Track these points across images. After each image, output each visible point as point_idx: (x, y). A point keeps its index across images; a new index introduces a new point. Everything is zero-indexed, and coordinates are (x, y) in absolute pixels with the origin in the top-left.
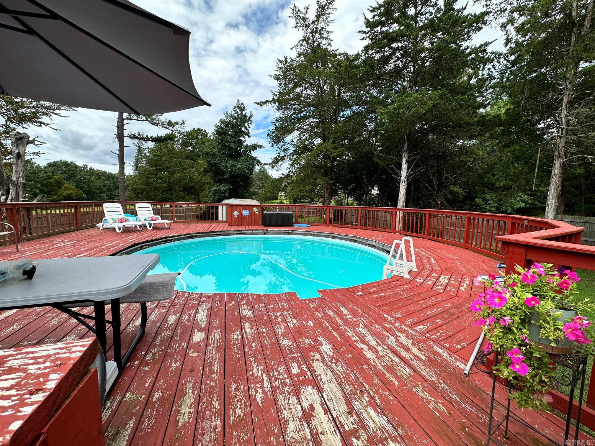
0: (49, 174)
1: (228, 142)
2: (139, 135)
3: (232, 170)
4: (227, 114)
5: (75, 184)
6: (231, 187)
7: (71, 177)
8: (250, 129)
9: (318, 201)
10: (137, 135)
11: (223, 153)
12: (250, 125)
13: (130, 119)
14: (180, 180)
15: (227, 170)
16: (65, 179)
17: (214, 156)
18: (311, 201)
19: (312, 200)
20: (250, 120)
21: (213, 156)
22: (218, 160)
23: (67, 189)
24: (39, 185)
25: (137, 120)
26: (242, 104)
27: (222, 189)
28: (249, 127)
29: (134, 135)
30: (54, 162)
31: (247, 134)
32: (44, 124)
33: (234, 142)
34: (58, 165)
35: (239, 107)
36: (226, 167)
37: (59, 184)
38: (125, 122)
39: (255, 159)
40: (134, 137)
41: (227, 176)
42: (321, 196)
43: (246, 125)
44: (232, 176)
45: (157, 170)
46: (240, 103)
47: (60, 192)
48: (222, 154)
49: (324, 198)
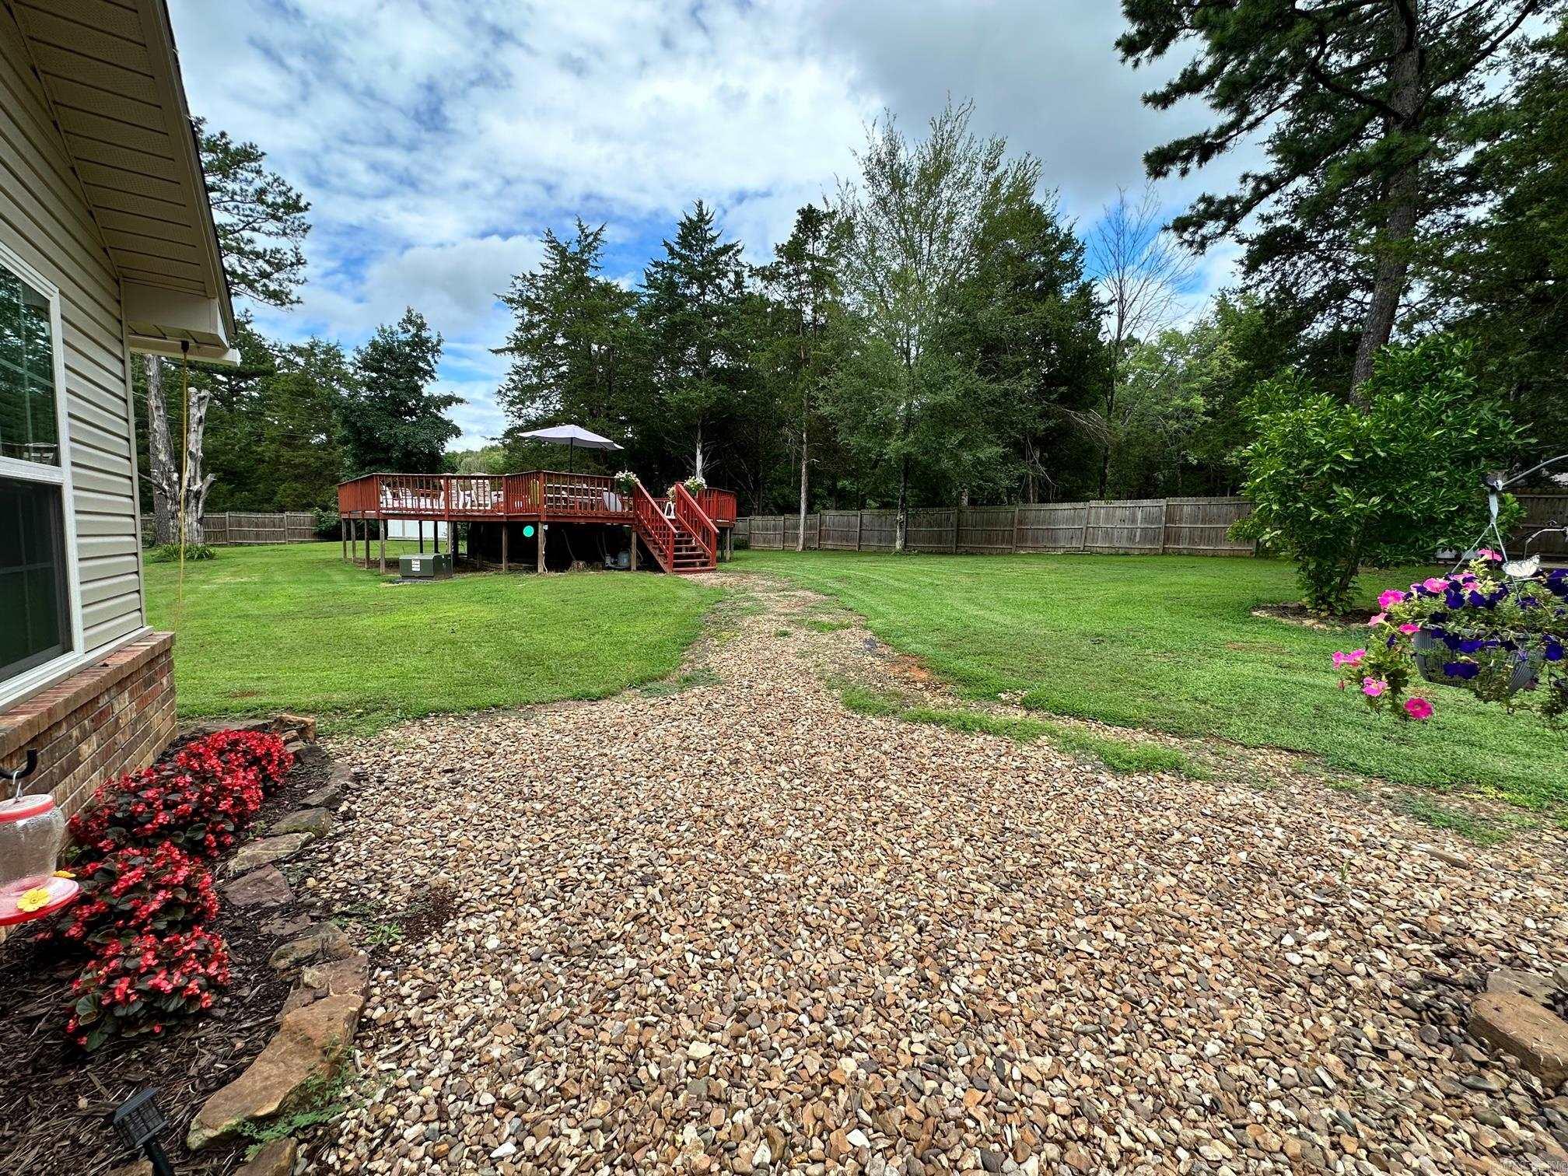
8: (435, 366)
12: (437, 358)
20: (438, 350)
26: (420, 317)
28: (435, 361)
31: (430, 374)
33: (406, 389)
39: (448, 423)
43: (429, 357)
46: (415, 315)
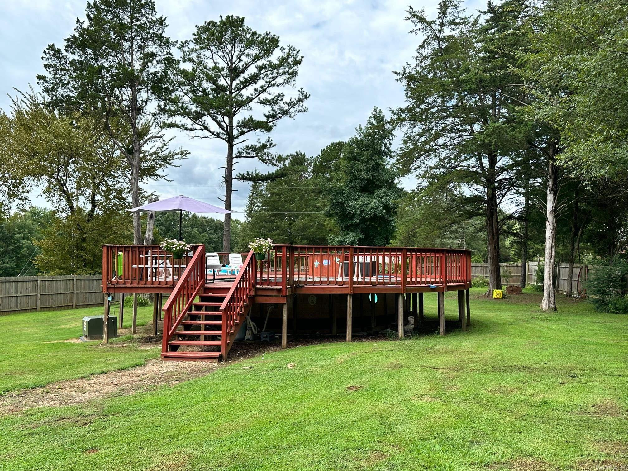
1: (359, 171)
2: (248, 174)
3: (362, 212)
4: (361, 129)
6: (362, 236)
7: (168, 230)
10: (245, 175)
11: (352, 187)
12: (391, 141)
13: (240, 157)
14: (304, 228)
15: (356, 211)
16: (161, 234)
17: (339, 192)
20: (392, 134)
21: (337, 193)
22: (344, 197)
25: (247, 157)
26: (381, 112)
27: (348, 239)
28: (390, 144)
29: (243, 176)
31: (389, 154)
32: (160, 176)
33: (367, 170)
35: (375, 117)
36: (355, 207)
38: (234, 160)
40: (242, 178)
41: (356, 221)
43: (387, 141)
44: (363, 220)
45: (274, 216)
46: (378, 111)
48: (350, 188)
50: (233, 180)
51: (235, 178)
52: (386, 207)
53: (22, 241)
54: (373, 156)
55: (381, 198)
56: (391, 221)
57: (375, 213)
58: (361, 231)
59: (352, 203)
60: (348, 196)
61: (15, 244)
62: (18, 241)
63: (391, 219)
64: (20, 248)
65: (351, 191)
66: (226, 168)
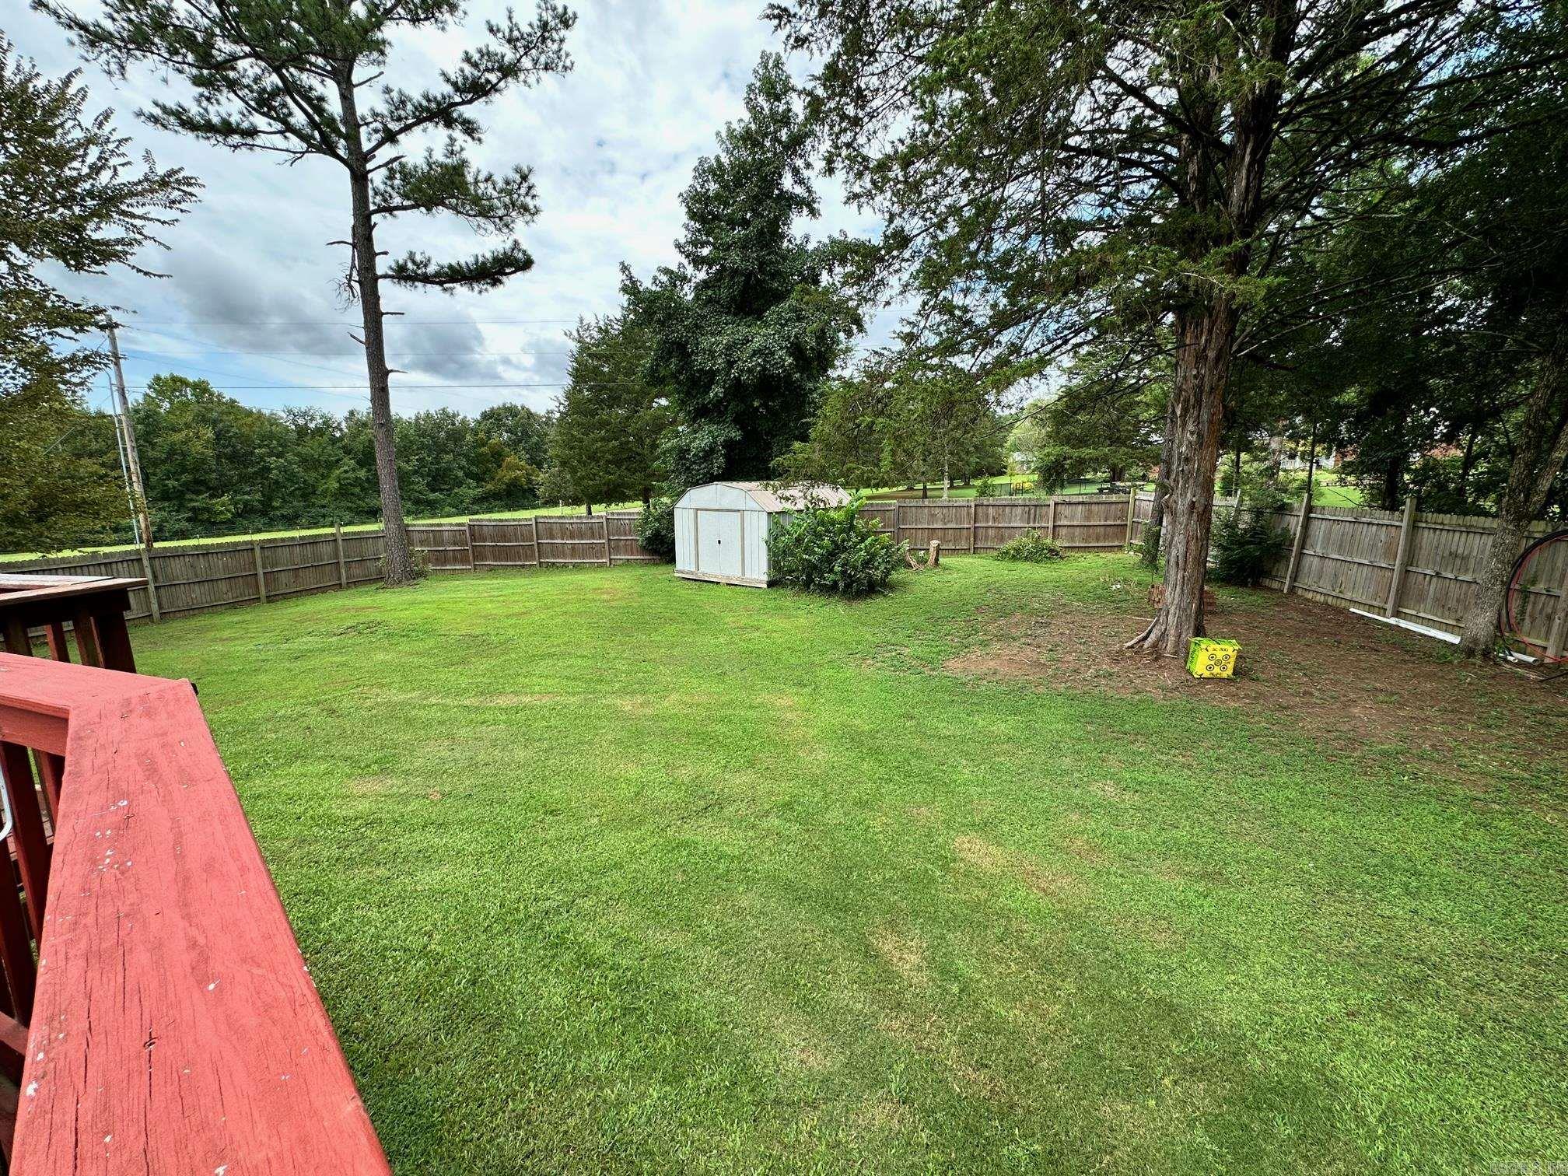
0: (482, 435)
4: (729, 135)
5: (528, 456)
6: (736, 434)
9: (1144, 478)
13: (388, 210)
15: (716, 365)
16: (508, 445)
18: (1113, 479)
19: (1117, 474)
23: (510, 467)
24: (464, 462)
29: (405, 269)
30: (492, 410)
34: (499, 415)
35: (765, 84)
36: (712, 353)
37: (497, 456)
40: (405, 275)
41: (716, 392)
42: (1156, 459)
44: (737, 389)
47: (500, 473)
49: (1168, 464)
50: (380, 281)
51: (385, 276)
52: (797, 349)
53: (268, 460)
54: (760, 202)
55: (783, 326)
56: (811, 391)
57: (764, 369)
58: (736, 421)
59: (705, 342)
60: (696, 325)
61: (258, 463)
62: (262, 459)
63: (810, 385)
64: (268, 470)
65: (705, 311)
66: (354, 246)
